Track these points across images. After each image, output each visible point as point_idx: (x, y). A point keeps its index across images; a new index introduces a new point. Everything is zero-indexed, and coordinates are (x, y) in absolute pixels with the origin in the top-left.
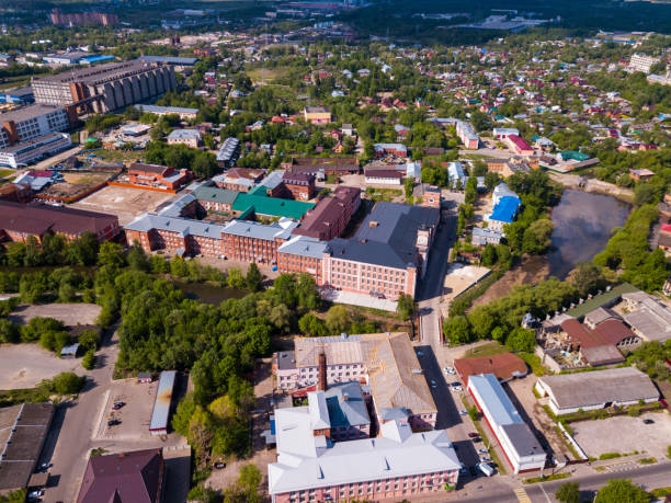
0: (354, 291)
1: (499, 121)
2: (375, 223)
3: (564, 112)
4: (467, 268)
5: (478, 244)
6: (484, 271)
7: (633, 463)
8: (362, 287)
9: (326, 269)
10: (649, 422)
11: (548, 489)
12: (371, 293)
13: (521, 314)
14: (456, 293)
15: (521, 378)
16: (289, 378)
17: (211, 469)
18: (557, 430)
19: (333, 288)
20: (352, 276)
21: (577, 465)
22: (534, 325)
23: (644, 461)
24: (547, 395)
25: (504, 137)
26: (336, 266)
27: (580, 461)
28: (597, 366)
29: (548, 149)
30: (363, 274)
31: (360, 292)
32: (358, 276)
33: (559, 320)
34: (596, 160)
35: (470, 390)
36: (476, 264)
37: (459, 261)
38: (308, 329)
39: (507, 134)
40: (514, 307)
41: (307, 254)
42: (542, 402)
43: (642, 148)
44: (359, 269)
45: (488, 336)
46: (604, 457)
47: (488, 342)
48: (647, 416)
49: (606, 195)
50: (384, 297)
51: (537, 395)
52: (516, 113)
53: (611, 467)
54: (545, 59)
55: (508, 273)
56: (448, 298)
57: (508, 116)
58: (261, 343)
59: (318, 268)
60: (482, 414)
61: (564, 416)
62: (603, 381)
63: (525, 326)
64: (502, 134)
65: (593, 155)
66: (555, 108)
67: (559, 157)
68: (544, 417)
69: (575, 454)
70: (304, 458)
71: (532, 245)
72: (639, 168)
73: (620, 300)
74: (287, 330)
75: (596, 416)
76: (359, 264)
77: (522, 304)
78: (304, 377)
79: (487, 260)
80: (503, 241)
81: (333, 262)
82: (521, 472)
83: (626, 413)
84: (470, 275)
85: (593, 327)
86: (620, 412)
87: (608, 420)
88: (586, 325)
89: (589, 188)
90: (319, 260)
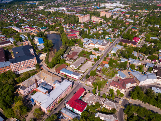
0: (22, 69)
1: (21, 25)
2: (18, 52)
3: (34, 20)
4: (42, 55)
5: (40, 50)
6: (46, 54)
7: (90, 69)
8: (24, 67)
9: (12, 67)
10: (87, 63)
11: (83, 79)
12: (27, 68)
13: (60, 57)
14: (44, 60)
15: (67, 67)
16: (26, 91)
17: (25, 118)
18: (78, 71)
19: (16, 71)
20: (20, 66)
21: (84, 74)
22: (63, 58)
23: (91, 68)
24: (73, 67)
25: (26, 28)
26: (15, 65)
27: (84, 73)
28: (76, 59)
29: (37, 28)
30: (23, 64)
31: (24, 69)
32: (22, 65)
33: (66, 56)
34: (48, 28)
35: (61, 73)
36: (43, 53)
37: (39, 54)
38: (20, 81)
39: (26, 27)
40: (58, 56)
41: (5, 66)
42: (73, 68)
43: (54, 24)
44: (22, 63)
45: (57, 64)
46: (86, 70)
47: (57, 65)
48: (86, 62)
49: (54, 33)
50: (31, 67)
51: (71, 68)
52: (24, 22)
53: (88, 71)
54: (20, 9)
55: (50, 53)
56: (43, 61)
57: (23, 23)
58: (12, 89)
59: (10, 68)
60: (66, 75)
61: (77, 68)
62: (79, 61)
63: (62, 59)
64: (25, 27)
65: (47, 27)
66: (31, 19)
67: (40, 29)
68: (75, 70)
69: (83, 72)
70: (47, 99)
71: (50, 46)
72: (56, 27)
73: (71, 49)
74: (15, 84)
75: (81, 66)
76: (21, 62)
77: (59, 55)
78: (29, 89)
79: (45, 52)
80: (45, 47)
81: (14, 65)
82: (79, 79)
83: (84, 64)
84: (44, 55)
85: (71, 54)
86: (83, 64)
87: (83, 66)
88: (70, 55)
89: (51, 33)
90: (9, 66)
